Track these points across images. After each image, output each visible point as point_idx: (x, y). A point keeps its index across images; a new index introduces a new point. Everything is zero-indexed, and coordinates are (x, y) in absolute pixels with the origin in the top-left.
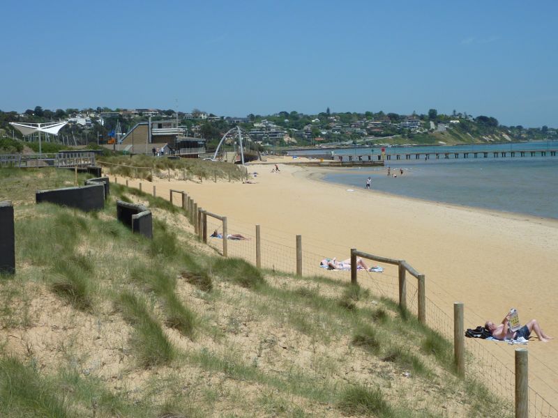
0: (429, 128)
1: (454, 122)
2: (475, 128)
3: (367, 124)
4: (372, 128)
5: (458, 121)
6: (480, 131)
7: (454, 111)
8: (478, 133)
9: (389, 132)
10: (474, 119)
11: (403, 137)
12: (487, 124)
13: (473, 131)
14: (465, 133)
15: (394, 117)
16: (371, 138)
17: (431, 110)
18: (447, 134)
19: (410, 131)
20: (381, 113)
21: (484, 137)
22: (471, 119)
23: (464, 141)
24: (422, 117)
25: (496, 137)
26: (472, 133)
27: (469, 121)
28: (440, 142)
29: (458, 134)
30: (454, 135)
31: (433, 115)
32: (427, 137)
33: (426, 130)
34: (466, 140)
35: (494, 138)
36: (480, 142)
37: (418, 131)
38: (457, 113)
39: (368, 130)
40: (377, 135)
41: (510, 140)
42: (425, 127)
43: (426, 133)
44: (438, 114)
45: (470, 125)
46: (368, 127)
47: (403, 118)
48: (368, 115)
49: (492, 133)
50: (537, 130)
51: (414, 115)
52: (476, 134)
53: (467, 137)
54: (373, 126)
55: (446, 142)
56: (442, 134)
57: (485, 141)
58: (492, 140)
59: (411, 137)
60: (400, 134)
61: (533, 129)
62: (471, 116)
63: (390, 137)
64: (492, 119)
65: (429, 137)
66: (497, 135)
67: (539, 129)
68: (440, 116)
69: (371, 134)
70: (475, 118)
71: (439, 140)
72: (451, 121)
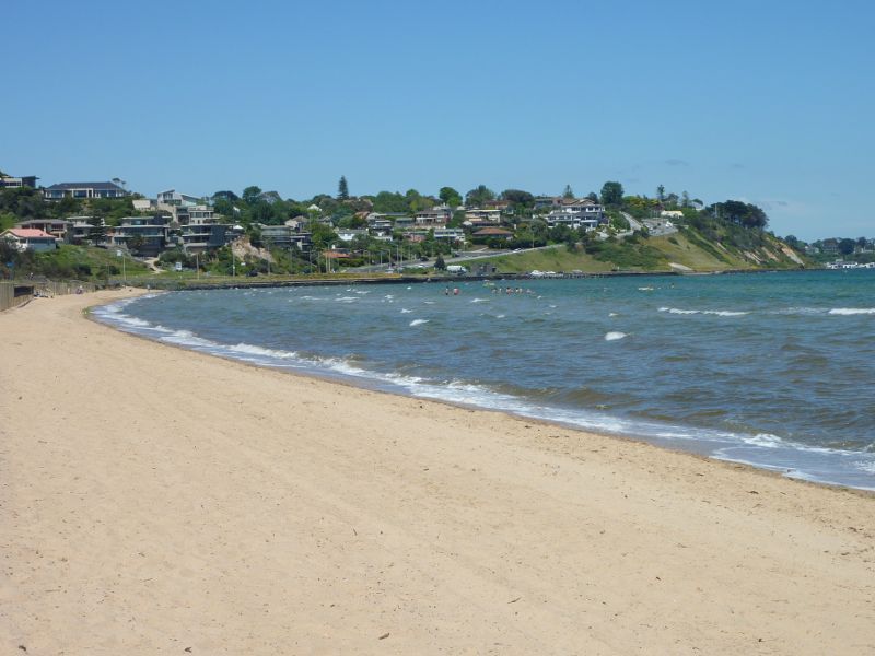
0: (627, 226)
1: (671, 214)
2: (721, 232)
3: (460, 217)
4: (476, 224)
5: (679, 213)
6: (735, 239)
8: (735, 244)
9: (529, 236)
10: (708, 209)
11: (572, 248)
12: (741, 219)
15: (518, 200)
16: (481, 253)
17: (608, 184)
18: (683, 242)
19: (583, 234)
21: (749, 255)
22: (701, 208)
24: (594, 199)
25: (770, 255)
28: (673, 265)
30: (700, 244)
32: (636, 249)
38: (666, 194)
39: (469, 230)
40: (494, 243)
41: (799, 261)
42: (618, 225)
44: (624, 196)
46: (467, 223)
48: (448, 195)
49: (759, 243)
54: (479, 219)
55: (688, 264)
57: (754, 263)
58: (767, 261)
59: (593, 249)
60: (559, 241)
62: (701, 203)
63: (536, 250)
64: (753, 209)
65: (641, 250)
66: (771, 250)
68: (628, 200)
69: (478, 241)
70: (709, 206)
71: (667, 258)
72: (665, 213)
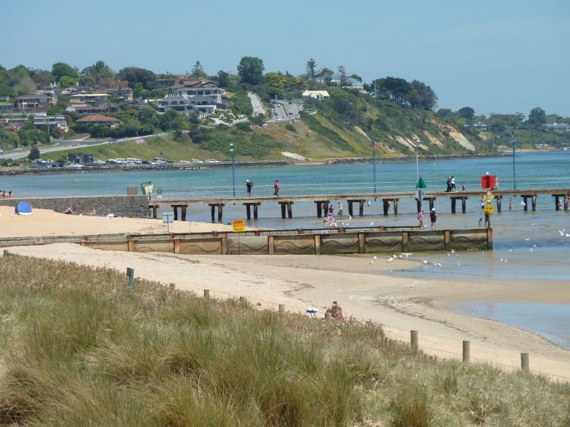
0: (248, 111)
1: (314, 94)
2: (373, 114)
3: (64, 101)
5: (325, 93)
6: (389, 121)
7: (311, 64)
8: (386, 129)
9: (134, 123)
10: (366, 87)
11: (178, 136)
12: (405, 99)
13: (371, 122)
14: (350, 127)
15: (139, 79)
16: (81, 143)
17: (244, 60)
18: (303, 129)
19: (194, 121)
20: (100, 66)
21: (401, 140)
22: (358, 85)
23: (353, 150)
24: (222, 80)
25: (434, 140)
26: (367, 128)
27: (356, 93)
28: (287, 154)
29: (332, 127)
30: (324, 131)
31: (251, 74)
33: (243, 119)
34: (358, 148)
35: (426, 141)
36: (392, 152)
37: (218, 121)
38: (317, 69)
39: (71, 118)
40: (98, 132)
41: (470, 147)
42: (236, 110)
43: (243, 127)
44: (264, 73)
45: (360, 106)
46: (70, 109)
47: (168, 82)
48: (61, 72)
49: (421, 126)
51: (198, 74)
52: (379, 129)
53: (358, 139)
54: (84, 106)
55: (303, 153)
56: (290, 128)
57: (405, 150)
58: (424, 147)
59: (200, 138)
60: (164, 129)
62: (359, 79)
63: (139, 140)
64: (419, 86)
65: (253, 138)
66: (436, 134)
67: (519, 117)
68: (271, 79)
69: (79, 129)
70: (369, 83)
71: (282, 146)
72: (306, 93)
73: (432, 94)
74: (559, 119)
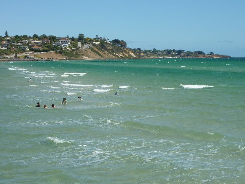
0: (77, 46)
1: (96, 43)
2: (110, 48)
3: (30, 43)
4: (32, 45)
5: (99, 43)
7: (97, 36)
8: (113, 51)
9: (46, 48)
10: (110, 42)
11: (56, 52)
12: (119, 44)
13: (110, 49)
14: (103, 51)
15: (53, 38)
16: (31, 53)
17: (80, 34)
19: (62, 48)
21: (117, 54)
22: (108, 41)
23: (102, 56)
24: (73, 39)
25: (125, 54)
26: (108, 51)
27: (106, 43)
28: (84, 57)
29: (98, 51)
30: (95, 51)
31: (81, 38)
32: (74, 53)
33: (74, 48)
35: (124, 55)
36: (114, 57)
37: (68, 48)
38: (98, 37)
39: (29, 47)
40: (36, 51)
41: (135, 56)
43: (74, 50)
44: (85, 37)
45: (107, 46)
46: (30, 45)
47: (59, 39)
48: (35, 36)
49: (122, 51)
50: (149, 51)
51: (68, 37)
53: (105, 54)
55: (88, 57)
56: (86, 51)
57: (118, 57)
58: (123, 56)
59: (62, 52)
60: (53, 50)
61: (148, 50)
62: (109, 40)
63: (45, 53)
64: (123, 41)
65: (76, 53)
66: (126, 53)
68: (86, 39)
69: (31, 50)
71: (83, 55)
72: (94, 42)
73: (126, 43)
74: (159, 51)
